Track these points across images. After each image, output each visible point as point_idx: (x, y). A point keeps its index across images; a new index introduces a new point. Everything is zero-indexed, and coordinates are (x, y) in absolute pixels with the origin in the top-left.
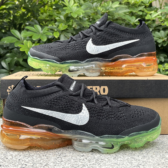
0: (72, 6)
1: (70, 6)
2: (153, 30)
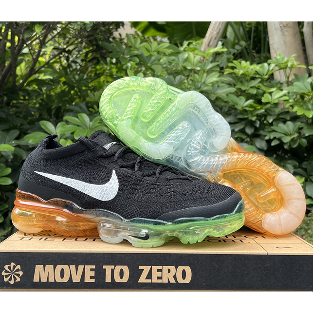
2: (274, 120)
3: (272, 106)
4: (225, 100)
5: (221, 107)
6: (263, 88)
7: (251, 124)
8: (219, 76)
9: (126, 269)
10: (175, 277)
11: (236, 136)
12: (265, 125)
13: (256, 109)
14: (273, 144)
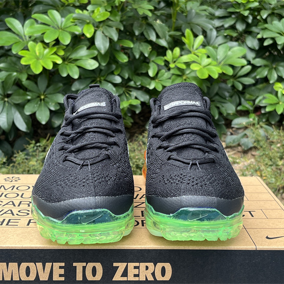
2: (269, 15)
7: (243, 19)
9: (99, 267)
10: (153, 274)
11: (225, 34)
12: (259, 21)
14: (266, 43)
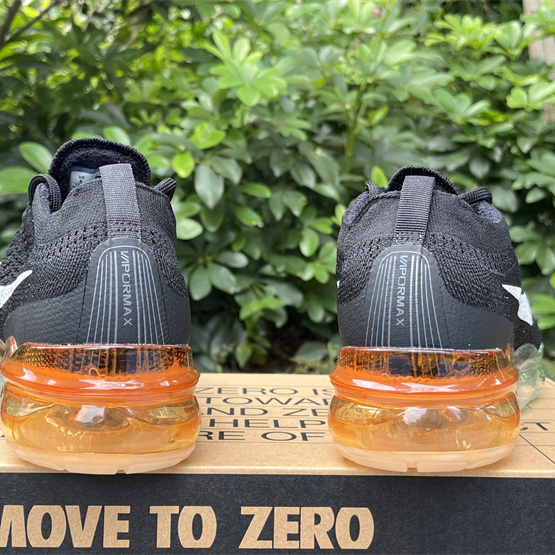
0: (242, 63)
1: (236, 62)
2: (535, 147)
3: (530, 116)
4: (428, 101)
5: (415, 117)
6: (510, 76)
7: (484, 154)
8: (414, 50)
9: (208, 515)
10: (332, 534)
12: (515, 156)
13: (493, 123)
14: (531, 198)
